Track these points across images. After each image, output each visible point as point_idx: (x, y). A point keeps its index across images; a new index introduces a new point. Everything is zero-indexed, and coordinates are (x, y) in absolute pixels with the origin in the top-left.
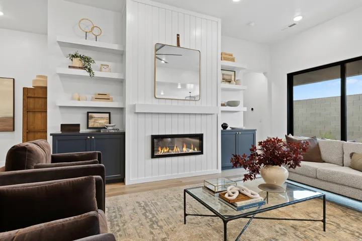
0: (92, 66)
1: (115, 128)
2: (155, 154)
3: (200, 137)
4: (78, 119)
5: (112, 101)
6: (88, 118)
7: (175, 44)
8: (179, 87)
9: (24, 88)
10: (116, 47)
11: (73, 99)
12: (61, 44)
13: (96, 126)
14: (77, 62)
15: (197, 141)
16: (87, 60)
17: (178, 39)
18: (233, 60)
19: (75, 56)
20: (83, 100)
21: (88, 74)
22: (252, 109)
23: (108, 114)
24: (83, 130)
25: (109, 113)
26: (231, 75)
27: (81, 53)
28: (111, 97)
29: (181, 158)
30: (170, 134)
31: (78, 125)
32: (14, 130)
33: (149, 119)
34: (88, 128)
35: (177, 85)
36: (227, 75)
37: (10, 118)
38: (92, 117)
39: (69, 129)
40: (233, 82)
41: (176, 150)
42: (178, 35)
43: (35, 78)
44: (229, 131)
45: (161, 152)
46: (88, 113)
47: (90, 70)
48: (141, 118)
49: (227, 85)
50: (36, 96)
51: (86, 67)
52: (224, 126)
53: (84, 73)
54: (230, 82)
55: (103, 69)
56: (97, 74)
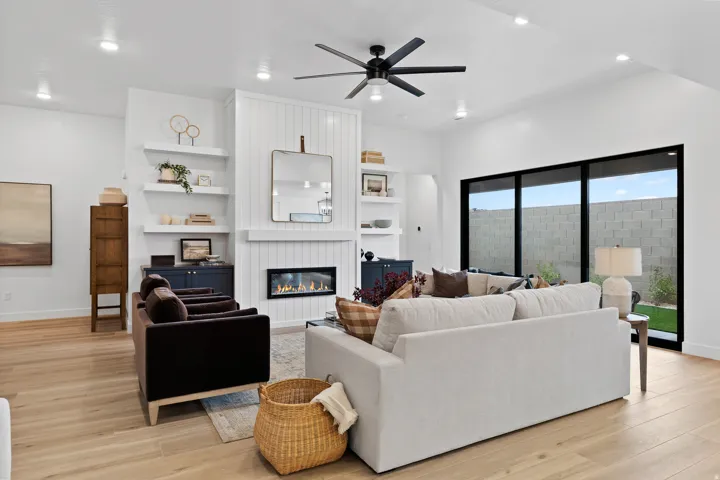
0: (189, 179)
1: (220, 259)
2: (273, 294)
3: (332, 271)
4: (168, 248)
5: (214, 224)
6: (182, 247)
7: (299, 149)
8: (307, 185)
9: (92, 207)
10: (218, 152)
11: (162, 223)
12: (148, 151)
13: (192, 258)
14: (168, 174)
15: (328, 277)
16: (181, 171)
17: (302, 142)
18: (382, 161)
19: (166, 166)
20: (175, 224)
21: (184, 190)
22: (419, 229)
23: (207, 242)
24: (178, 263)
25: (210, 240)
26: (381, 182)
27: (174, 161)
28: (212, 218)
29: (306, 300)
30: (300, 267)
31: (173, 257)
32: (51, 264)
33: (264, 248)
34: (183, 260)
35: (303, 184)
36: (375, 181)
37: (45, 244)
38: (187, 246)
39: (160, 262)
40: (383, 192)
41: (302, 288)
42: (302, 137)
43: (102, 192)
44: (375, 263)
45: (281, 291)
46: (182, 240)
47: (186, 185)
48: (255, 247)
49: (373, 198)
50: (107, 216)
51: (181, 181)
52: (369, 256)
53: (179, 188)
54: (379, 191)
55: (201, 182)
56: (195, 189)
